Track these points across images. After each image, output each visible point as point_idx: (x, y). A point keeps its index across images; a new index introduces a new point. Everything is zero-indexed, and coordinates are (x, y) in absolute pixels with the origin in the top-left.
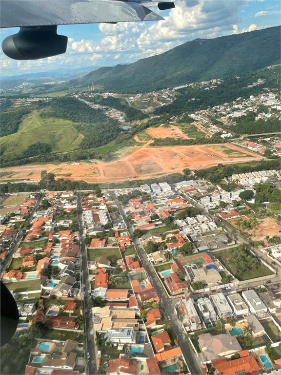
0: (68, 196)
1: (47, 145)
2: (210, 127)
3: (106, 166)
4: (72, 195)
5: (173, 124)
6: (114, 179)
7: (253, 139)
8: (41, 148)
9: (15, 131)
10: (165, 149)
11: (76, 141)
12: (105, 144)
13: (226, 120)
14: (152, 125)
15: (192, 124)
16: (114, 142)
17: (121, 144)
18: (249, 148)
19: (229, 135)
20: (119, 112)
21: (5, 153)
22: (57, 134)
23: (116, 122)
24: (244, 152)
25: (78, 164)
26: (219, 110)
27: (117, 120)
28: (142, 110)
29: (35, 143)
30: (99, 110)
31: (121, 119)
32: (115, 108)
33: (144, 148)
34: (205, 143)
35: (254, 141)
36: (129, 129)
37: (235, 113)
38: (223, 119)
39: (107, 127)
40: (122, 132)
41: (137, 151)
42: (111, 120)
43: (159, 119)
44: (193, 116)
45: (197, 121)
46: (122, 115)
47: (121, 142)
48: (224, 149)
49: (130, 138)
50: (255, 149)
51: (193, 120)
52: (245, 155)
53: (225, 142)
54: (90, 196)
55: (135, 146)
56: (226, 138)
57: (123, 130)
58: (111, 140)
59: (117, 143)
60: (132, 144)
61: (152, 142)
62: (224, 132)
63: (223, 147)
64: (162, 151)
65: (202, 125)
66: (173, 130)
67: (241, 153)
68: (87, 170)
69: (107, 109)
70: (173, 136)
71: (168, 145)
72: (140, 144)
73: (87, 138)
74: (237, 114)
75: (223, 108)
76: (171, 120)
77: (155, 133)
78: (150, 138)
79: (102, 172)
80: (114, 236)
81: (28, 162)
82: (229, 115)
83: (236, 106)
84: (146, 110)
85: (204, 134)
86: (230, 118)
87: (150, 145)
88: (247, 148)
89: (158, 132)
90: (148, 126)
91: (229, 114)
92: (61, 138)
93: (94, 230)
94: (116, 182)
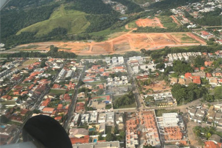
0: (60, 61)
1: (64, 29)
2: (182, 19)
3: (96, 45)
4: (62, 61)
5: (156, 16)
6: (96, 53)
7: (209, 30)
8: (60, 31)
9: (48, 18)
10: (142, 35)
11: (84, 27)
12: (103, 29)
13: (197, 14)
14: (142, 16)
15: (171, 16)
16: (110, 28)
17: (114, 30)
18: (202, 36)
19: (194, 26)
20: (123, 6)
21: (38, 34)
22: (73, 22)
23: (118, 14)
24: (196, 39)
25: (78, 42)
26: (195, 6)
27: (119, 13)
28: (141, 5)
29: (57, 27)
30: (109, 4)
31: (123, 12)
32: (121, 3)
33: (128, 33)
34: (172, 31)
35: (209, 31)
36: (124, 19)
37: (206, 9)
38: (195, 14)
39: (107, 18)
40: (118, 22)
41: (122, 36)
42: (115, 12)
43: (149, 12)
44: (174, 10)
45: (175, 15)
46: (124, 9)
47: (114, 29)
48: (183, 36)
49: (122, 26)
50: (205, 37)
51: (172, 14)
52: (195, 41)
53: (188, 31)
54: (72, 62)
55: (123, 32)
56: (190, 28)
57: (120, 20)
58: (108, 27)
59: (111, 29)
60: (121, 30)
61: (136, 29)
62: (191, 23)
63: (184, 35)
64: (139, 36)
65: (177, 18)
66: (155, 21)
67: (194, 40)
68: (82, 47)
69: (115, 4)
70: (153, 25)
71: (146, 32)
72: (127, 31)
73: (92, 25)
74: (207, 10)
75: (199, 4)
76: (156, 14)
77: (142, 23)
78: (136, 26)
79: (91, 48)
80: (68, 84)
81: (49, 40)
82: (200, 11)
83: (209, 3)
84: (143, 5)
85: (176, 24)
86: (200, 13)
87: (133, 31)
88: (200, 37)
89: (144, 22)
90: (138, 17)
91: (201, 9)
92: (75, 24)
93: (59, 80)
94: (96, 55)
